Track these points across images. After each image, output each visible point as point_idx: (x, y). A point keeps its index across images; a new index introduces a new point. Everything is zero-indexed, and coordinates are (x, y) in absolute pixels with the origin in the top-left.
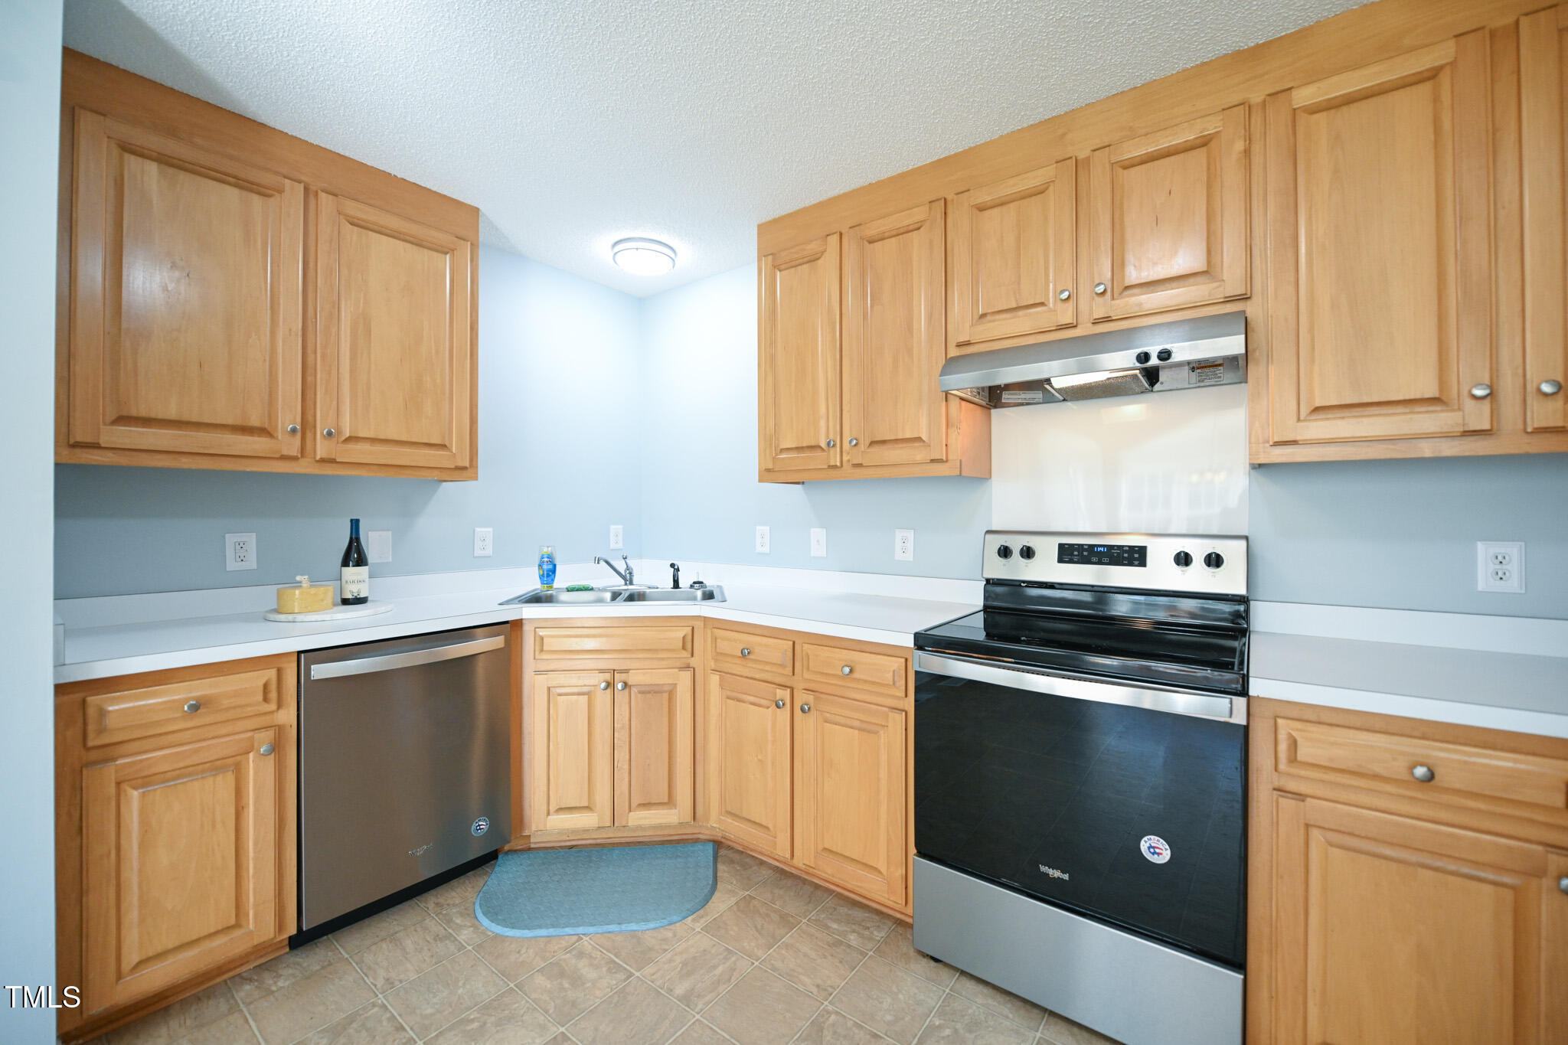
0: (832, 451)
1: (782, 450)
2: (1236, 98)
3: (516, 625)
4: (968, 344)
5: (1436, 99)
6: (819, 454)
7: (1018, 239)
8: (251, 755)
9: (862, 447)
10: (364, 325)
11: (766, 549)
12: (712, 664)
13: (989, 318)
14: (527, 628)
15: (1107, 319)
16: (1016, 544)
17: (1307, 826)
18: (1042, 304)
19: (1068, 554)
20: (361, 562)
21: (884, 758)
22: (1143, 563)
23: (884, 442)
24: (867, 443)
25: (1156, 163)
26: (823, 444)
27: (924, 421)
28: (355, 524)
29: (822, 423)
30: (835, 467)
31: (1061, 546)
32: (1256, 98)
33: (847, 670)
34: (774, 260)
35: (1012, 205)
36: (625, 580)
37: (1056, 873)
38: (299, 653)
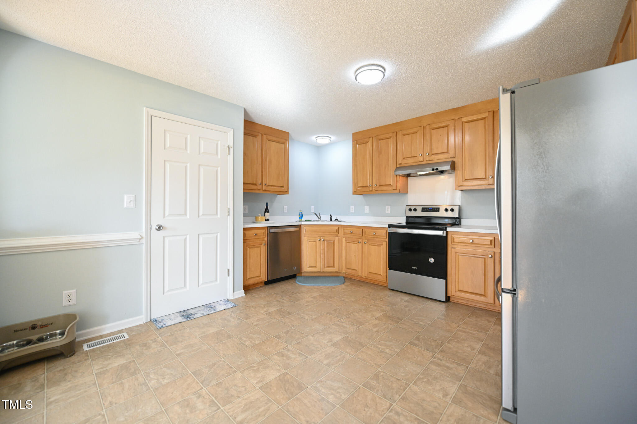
0: (371, 187)
1: (359, 187)
2: (453, 118)
3: (300, 226)
4: (401, 164)
5: (485, 123)
6: (367, 188)
7: (411, 142)
8: (262, 245)
9: (378, 186)
10: (270, 162)
11: (353, 212)
12: (343, 235)
13: (405, 159)
14: (302, 227)
15: (429, 160)
16: (413, 208)
17: (456, 253)
18: (416, 156)
19: (424, 210)
20: (268, 212)
21: (382, 251)
22: (439, 211)
23: (383, 185)
24: (379, 185)
25: (438, 129)
26: (368, 186)
27: (391, 181)
28: (267, 203)
29: (368, 181)
30: (371, 191)
31: (422, 208)
32: (456, 118)
33: (374, 233)
34: (356, 142)
35: (410, 135)
36: (319, 219)
37: (414, 268)
38: (268, 227)
